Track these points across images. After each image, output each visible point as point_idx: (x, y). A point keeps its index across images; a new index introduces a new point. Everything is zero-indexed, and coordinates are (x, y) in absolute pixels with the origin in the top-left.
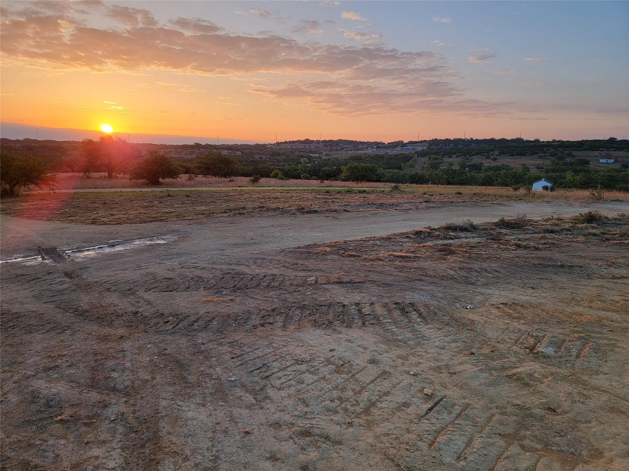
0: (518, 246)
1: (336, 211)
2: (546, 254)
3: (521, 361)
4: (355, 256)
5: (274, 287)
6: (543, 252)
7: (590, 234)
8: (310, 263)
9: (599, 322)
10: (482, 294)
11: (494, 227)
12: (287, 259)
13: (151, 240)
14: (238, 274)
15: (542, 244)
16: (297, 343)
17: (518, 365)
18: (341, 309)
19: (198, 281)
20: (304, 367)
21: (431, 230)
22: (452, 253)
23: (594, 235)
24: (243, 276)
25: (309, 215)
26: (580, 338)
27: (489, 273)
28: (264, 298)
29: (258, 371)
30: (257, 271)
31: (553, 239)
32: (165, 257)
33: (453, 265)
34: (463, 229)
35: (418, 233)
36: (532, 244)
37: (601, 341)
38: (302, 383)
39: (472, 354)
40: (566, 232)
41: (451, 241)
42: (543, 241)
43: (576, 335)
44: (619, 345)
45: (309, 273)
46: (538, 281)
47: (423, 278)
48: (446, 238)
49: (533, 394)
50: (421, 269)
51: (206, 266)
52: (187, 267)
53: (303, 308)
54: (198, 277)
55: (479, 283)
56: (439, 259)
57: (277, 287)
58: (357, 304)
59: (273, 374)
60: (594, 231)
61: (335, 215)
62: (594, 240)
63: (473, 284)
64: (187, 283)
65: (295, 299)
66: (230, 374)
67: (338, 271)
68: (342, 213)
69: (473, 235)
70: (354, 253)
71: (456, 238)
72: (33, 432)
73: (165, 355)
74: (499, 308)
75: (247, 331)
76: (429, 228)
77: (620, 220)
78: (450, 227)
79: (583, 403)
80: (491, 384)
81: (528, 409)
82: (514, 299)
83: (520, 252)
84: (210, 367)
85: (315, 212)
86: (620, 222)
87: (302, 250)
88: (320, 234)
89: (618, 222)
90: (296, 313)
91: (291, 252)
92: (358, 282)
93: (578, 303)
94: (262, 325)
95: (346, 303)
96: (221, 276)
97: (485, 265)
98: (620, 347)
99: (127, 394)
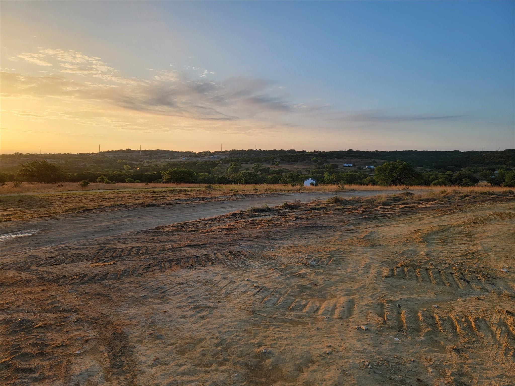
0: (297, 218)
1: (170, 204)
2: (313, 221)
3: (300, 269)
4: (194, 231)
5: (143, 253)
6: (310, 221)
7: (336, 209)
8: (164, 238)
9: (339, 250)
10: (278, 243)
11: (281, 208)
12: (144, 237)
13: (16, 234)
14: (110, 249)
15: (310, 216)
16: (174, 277)
17: (299, 271)
18: (196, 259)
19: (78, 256)
20: (184, 285)
21: (242, 212)
22: (258, 224)
23: (339, 209)
24: (114, 250)
25: (149, 208)
26: (328, 257)
27: (281, 233)
28: (139, 260)
29: (157, 290)
30: (124, 246)
31: (316, 213)
32: (36, 245)
33: (259, 230)
34: (262, 210)
35: (234, 215)
36: (304, 216)
37: (339, 258)
38: (187, 291)
39: (276, 269)
40: (323, 209)
41: (256, 218)
42: (310, 215)
43: (327, 256)
44: (346, 258)
45: (165, 244)
46: (308, 235)
47: (243, 238)
48: (252, 217)
49: (307, 280)
50: (240, 234)
51: (78, 247)
52: (62, 249)
53: (170, 261)
54: (77, 254)
55: (276, 238)
56: (250, 228)
57: (145, 253)
58: (206, 255)
59: (166, 291)
60: (339, 207)
61: (170, 207)
62: (338, 212)
63: (273, 239)
64: (70, 259)
65: (162, 257)
66: (140, 294)
67: (186, 240)
68: (175, 205)
69: (269, 214)
70: (194, 229)
71: (259, 216)
72: (24, 334)
73: (86, 293)
74: (288, 249)
75: (136, 276)
76: (241, 211)
77: (353, 201)
78: (254, 210)
79: (329, 281)
80: (286, 279)
81: (304, 286)
82: (295, 244)
83: (298, 221)
84: (123, 293)
85: (154, 205)
86: (353, 202)
87: (154, 230)
88: (162, 221)
89: (352, 202)
90: (167, 264)
91: (145, 232)
92: (202, 244)
93: (328, 243)
94: (146, 273)
95: (198, 256)
96: (97, 252)
97: (278, 229)
98: (347, 259)
99: (75, 312)
